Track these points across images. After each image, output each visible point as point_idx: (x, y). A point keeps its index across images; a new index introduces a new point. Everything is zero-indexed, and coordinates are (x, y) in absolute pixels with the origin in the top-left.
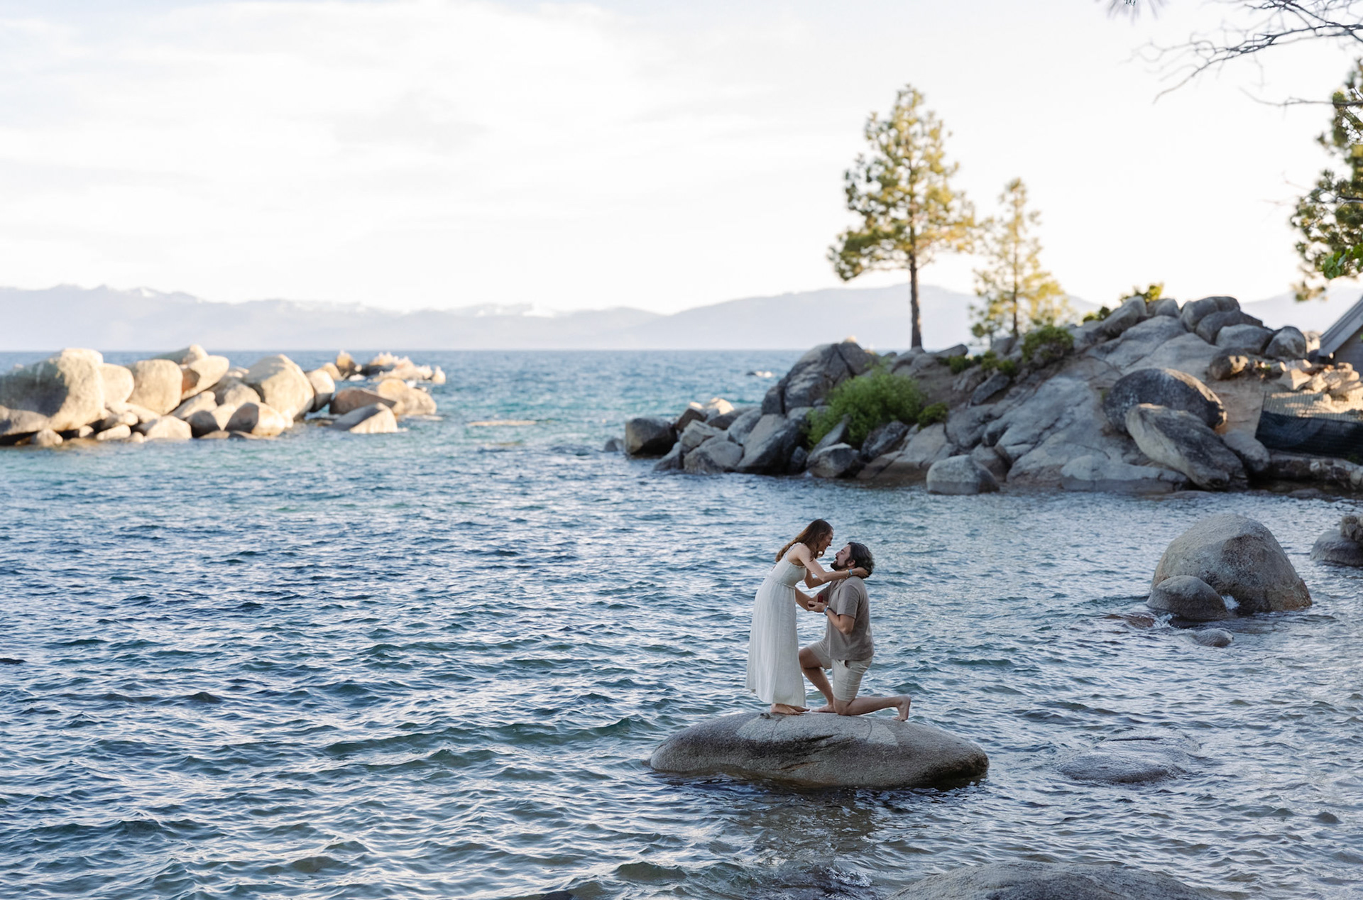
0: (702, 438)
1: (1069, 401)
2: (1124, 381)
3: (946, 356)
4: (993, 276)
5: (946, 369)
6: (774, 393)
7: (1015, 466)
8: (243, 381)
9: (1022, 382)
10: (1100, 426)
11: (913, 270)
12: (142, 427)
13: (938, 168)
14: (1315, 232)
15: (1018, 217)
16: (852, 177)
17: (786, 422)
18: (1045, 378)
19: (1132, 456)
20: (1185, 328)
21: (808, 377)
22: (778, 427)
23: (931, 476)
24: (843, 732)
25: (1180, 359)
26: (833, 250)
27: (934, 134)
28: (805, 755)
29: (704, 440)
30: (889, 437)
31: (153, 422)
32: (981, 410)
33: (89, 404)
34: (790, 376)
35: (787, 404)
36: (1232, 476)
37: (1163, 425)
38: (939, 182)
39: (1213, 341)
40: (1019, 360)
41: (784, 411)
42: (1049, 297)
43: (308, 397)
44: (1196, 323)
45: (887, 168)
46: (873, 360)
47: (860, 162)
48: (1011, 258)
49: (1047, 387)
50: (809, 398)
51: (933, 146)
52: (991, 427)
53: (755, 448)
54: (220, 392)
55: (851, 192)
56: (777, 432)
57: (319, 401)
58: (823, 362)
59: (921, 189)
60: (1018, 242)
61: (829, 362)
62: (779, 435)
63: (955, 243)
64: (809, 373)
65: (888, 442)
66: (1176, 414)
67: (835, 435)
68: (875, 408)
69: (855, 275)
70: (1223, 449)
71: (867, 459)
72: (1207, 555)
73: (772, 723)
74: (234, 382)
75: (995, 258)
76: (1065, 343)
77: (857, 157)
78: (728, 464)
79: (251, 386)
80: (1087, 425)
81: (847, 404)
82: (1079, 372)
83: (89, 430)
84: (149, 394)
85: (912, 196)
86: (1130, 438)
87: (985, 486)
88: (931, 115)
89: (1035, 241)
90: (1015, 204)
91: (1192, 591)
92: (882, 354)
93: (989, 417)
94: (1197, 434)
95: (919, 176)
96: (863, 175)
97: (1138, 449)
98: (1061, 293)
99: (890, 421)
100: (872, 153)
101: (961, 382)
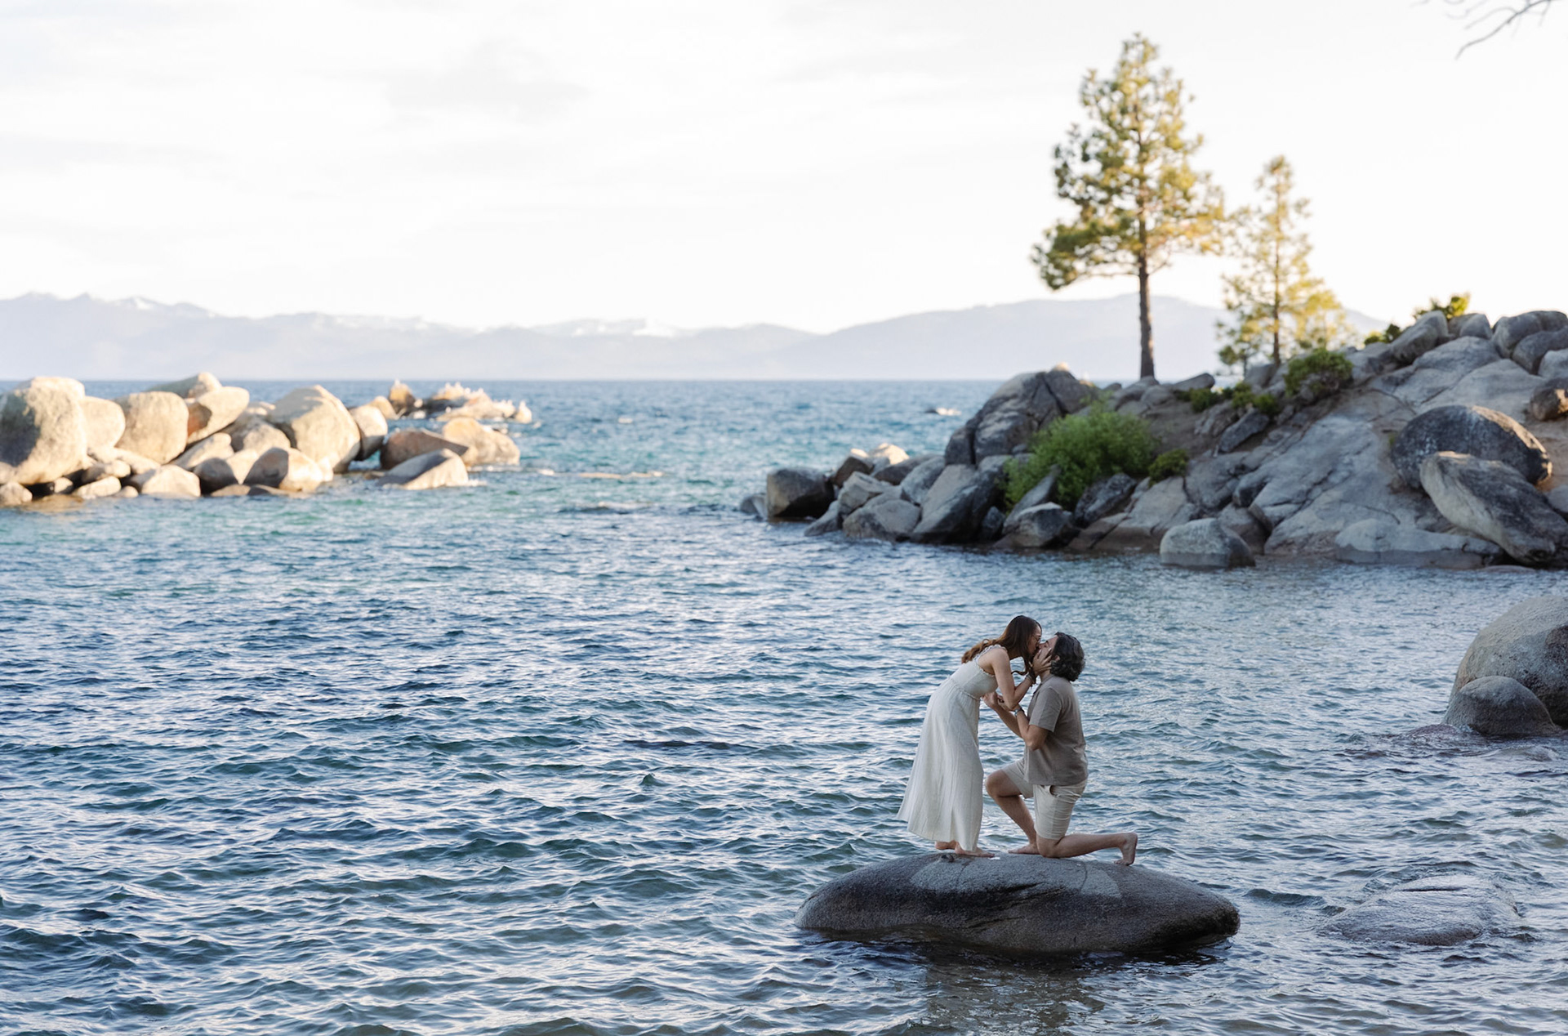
0: (867, 496)
1: (1346, 448)
2: (1418, 422)
3: (1185, 389)
4: (1247, 284)
5: (1187, 406)
6: (962, 437)
7: (1275, 532)
8: (267, 420)
9: (1285, 423)
10: (1387, 479)
11: (1143, 277)
12: (136, 479)
13: (1175, 143)
15: (1282, 207)
16: (1063, 154)
17: (977, 475)
18: (1315, 418)
19: (1429, 520)
20: (1499, 353)
21: (1006, 415)
22: (965, 481)
23: (1165, 545)
24: (1050, 880)
25: (1493, 392)
26: (1039, 249)
27: (1172, 98)
28: (1001, 909)
29: (869, 499)
30: (1111, 495)
31: (151, 473)
32: (1231, 460)
33: (67, 450)
34: (980, 416)
35: (978, 451)
36: (1559, 546)
37: (1469, 480)
38: (1176, 161)
39: (1535, 370)
40: (1282, 394)
41: (974, 461)
42: (1321, 312)
43: (353, 440)
44: (1513, 346)
45: (1109, 142)
46: (1091, 393)
47: (1074, 134)
48: (1272, 260)
49: (1318, 430)
50: (1006, 444)
51: (1170, 113)
52: (1245, 482)
53: (936, 508)
54: (237, 434)
55: (1062, 174)
56: (965, 488)
57: (367, 447)
58: (1024, 397)
59: (1153, 169)
60: (1281, 239)
61: (1033, 397)
62: (967, 492)
63: (1198, 241)
64: (1007, 411)
65: (1109, 501)
66: (1486, 465)
67: (1040, 492)
68: (1093, 456)
69: (1068, 283)
70: (1547, 511)
71: (1083, 523)
72: (1525, 650)
73: (956, 868)
74: (256, 421)
75: (1250, 261)
76: (1341, 372)
77: (1071, 128)
78: (900, 529)
79: (278, 426)
80: (1369, 479)
81: (1056, 451)
82: (1360, 410)
83: (67, 483)
84: (145, 437)
85: (1143, 179)
86: (1426, 496)
87: (1236, 559)
88: (1167, 72)
89: (1304, 237)
90: (1277, 189)
91: (1506, 697)
92: (1102, 386)
93: (1242, 469)
94: (1513, 491)
95: (1152, 152)
96: (1078, 152)
97: (1436, 510)
98: (1337, 307)
99: (1112, 473)
100: (1090, 124)
101: (1206, 423)
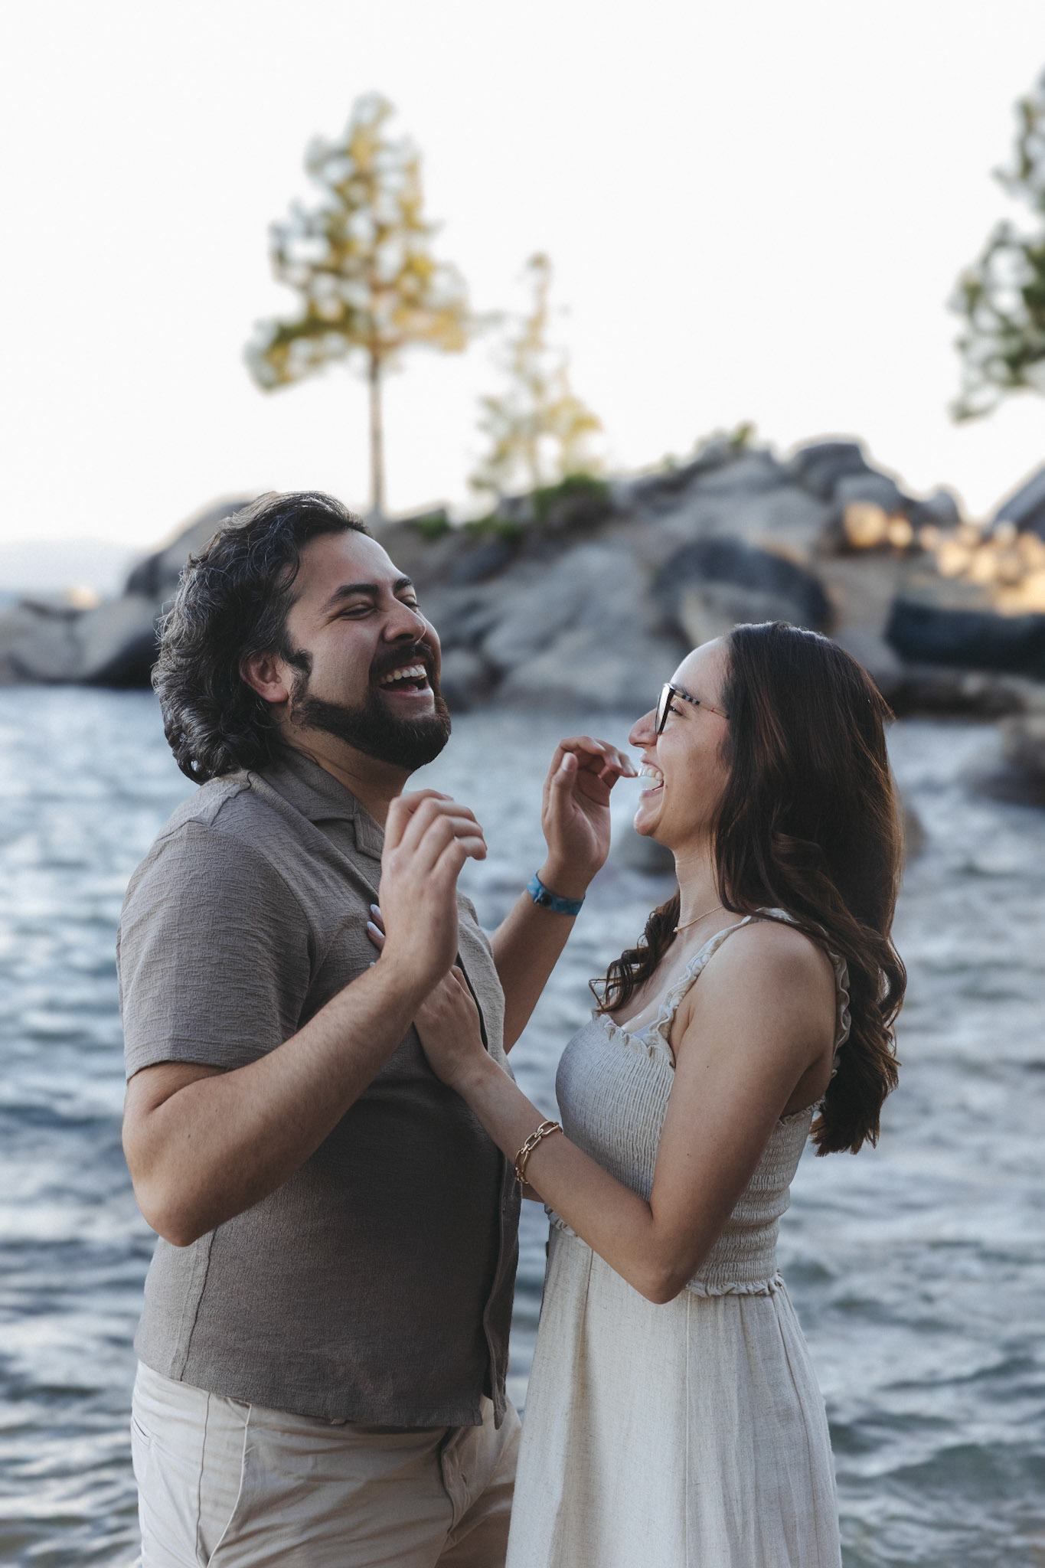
1: (600, 585)
2: (682, 552)
4: (503, 403)
5: (418, 538)
7: (507, 680)
9: (529, 554)
10: (645, 623)
13: (415, 223)
14: (987, 320)
15: (542, 310)
16: (282, 233)
18: (564, 550)
20: (784, 481)
22: (140, 617)
25: (780, 521)
26: (252, 346)
27: (411, 169)
32: (460, 597)
35: (160, 582)
38: (418, 244)
39: (827, 494)
40: (528, 522)
41: (154, 595)
42: (586, 438)
44: (802, 474)
45: (336, 219)
47: (296, 208)
48: (530, 371)
49: (567, 563)
51: (410, 187)
52: (476, 621)
53: (100, 650)
55: (281, 258)
60: (540, 349)
69: (283, 385)
76: (600, 499)
77: (292, 203)
80: (624, 621)
82: (621, 542)
85: (370, 262)
88: (405, 138)
90: (541, 291)
93: (473, 608)
95: (389, 235)
96: (300, 230)
100: (316, 198)
101: (436, 555)
